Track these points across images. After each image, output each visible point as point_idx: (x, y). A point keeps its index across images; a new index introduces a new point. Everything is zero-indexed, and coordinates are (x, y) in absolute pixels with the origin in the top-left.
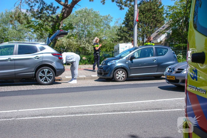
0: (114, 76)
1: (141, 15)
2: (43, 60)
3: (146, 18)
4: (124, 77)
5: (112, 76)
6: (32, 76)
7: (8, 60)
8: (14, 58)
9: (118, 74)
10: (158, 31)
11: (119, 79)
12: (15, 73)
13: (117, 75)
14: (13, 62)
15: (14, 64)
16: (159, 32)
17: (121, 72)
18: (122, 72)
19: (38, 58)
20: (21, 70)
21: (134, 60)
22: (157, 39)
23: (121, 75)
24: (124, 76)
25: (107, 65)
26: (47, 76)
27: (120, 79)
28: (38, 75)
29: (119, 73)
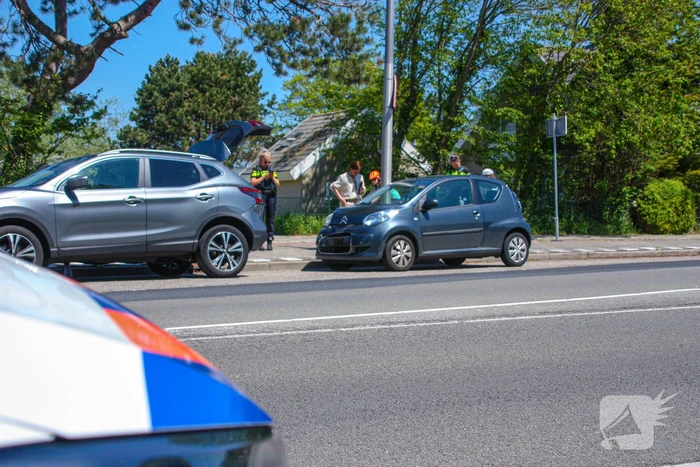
0: (388, 254)
1: (197, 95)
2: (220, 204)
3: (211, 105)
4: (408, 258)
5: (381, 254)
6: (190, 250)
7: (128, 202)
8: (144, 197)
9: (395, 248)
10: (282, 147)
11: (397, 263)
12: (147, 242)
13: (393, 252)
14: (142, 208)
15: (145, 215)
16: (285, 150)
17: (402, 243)
18: (405, 245)
19: (206, 199)
20: (161, 234)
21: (431, 212)
22: (287, 168)
23: (401, 251)
24: (410, 254)
25: (362, 223)
26: (230, 250)
27: (400, 265)
28: (205, 247)
29: (398, 247)
